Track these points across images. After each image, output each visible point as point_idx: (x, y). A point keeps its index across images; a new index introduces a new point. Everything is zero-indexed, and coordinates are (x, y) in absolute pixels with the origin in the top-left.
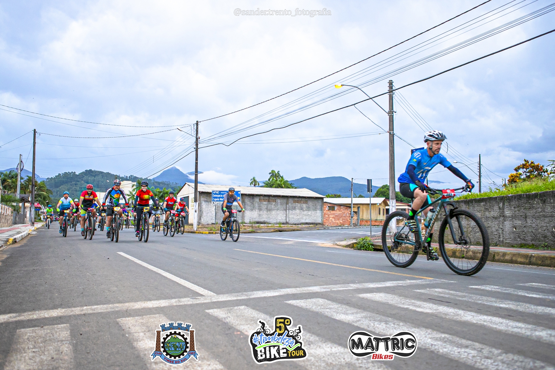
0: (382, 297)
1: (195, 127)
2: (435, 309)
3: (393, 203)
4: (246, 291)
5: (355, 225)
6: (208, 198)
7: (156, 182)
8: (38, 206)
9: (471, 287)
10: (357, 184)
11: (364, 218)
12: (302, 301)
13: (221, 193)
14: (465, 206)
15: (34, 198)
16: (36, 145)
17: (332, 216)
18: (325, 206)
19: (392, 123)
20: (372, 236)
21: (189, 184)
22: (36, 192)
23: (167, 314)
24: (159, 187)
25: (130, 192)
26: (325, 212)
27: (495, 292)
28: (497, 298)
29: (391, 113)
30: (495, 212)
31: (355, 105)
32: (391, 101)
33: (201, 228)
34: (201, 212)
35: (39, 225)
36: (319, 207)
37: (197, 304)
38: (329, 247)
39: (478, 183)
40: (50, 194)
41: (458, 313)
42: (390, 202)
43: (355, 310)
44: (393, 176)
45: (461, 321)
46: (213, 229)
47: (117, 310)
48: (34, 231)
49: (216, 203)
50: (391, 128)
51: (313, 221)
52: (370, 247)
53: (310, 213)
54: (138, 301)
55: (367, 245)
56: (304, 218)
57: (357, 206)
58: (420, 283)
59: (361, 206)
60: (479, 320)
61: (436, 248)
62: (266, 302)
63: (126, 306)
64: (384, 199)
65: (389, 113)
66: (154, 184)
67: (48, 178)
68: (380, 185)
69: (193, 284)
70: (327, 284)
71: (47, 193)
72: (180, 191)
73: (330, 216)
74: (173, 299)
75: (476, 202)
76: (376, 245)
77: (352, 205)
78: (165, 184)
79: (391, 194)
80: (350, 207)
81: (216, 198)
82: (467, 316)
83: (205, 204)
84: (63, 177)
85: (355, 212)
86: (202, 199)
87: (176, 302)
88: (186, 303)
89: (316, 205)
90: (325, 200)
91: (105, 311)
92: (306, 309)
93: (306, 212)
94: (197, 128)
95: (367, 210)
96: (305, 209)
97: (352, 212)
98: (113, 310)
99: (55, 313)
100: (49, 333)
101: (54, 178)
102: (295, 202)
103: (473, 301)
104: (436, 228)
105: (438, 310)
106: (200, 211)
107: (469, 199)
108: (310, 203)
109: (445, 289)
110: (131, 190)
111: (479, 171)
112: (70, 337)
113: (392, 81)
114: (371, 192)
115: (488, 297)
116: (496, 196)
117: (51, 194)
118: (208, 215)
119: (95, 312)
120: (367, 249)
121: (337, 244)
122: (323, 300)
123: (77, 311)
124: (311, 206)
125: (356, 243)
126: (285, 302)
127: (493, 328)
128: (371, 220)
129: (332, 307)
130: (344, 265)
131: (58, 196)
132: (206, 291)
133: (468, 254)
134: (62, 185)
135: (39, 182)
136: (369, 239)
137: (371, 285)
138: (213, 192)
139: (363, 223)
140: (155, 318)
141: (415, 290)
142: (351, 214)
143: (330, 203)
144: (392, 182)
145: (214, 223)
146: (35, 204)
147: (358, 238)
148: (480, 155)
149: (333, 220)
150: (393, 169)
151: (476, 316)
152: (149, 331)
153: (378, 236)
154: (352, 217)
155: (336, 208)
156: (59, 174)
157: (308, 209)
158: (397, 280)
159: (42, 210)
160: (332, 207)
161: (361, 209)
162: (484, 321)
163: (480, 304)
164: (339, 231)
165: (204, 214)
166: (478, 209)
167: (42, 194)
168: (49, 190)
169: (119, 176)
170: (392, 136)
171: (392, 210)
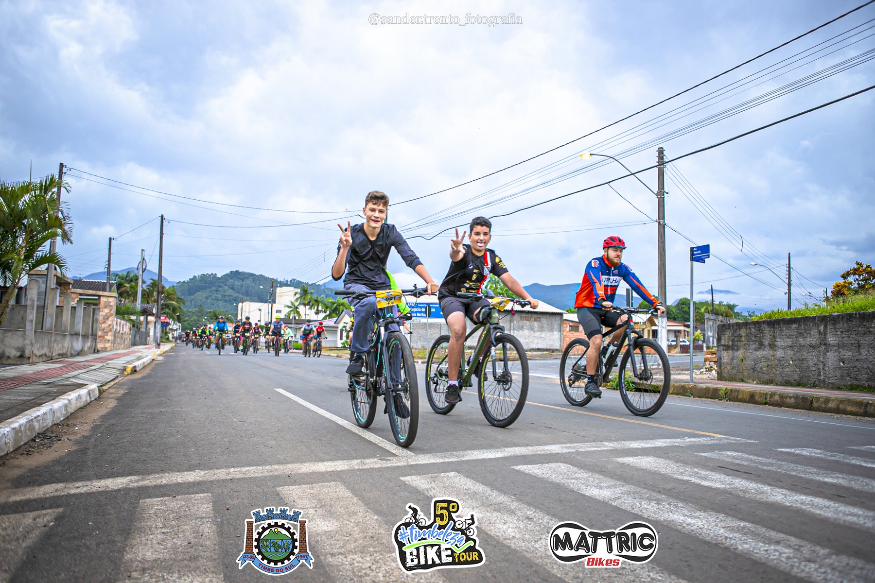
0: (650, 463)
2: (728, 482)
3: (662, 323)
4: (455, 449)
7: (327, 289)
8: (166, 321)
9: (780, 449)
12: (537, 466)
13: (419, 305)
14: (768, 329)
15: (159, 310)
16: (164, 236)
18: (565, 325)
19: (662, 208)
22: (162, 302)
23: (345, 482)
25: (292, 302)
26: (565, 333)
27: (817, 458)
28: (820, 468)
29: (661, 194)
30: (813, 338)
31: (610, 184)
32: (661, 177)
35: (166, 347)
36: (556, 326)
37: (388, 467)
39: (787, 294)
40: (182, 304)
41: (762, 490)
42: (658, 321)
43: (612, 482)
44: (663, 283)
45: (766, 502)
47: (276, 474)
48: (160, 355)
50: (661, 215)
51: (548, 347)
52: (629, 385)
53: (543, 335)
54: (305, 462)
55: (626, 383)
56: (536, 341)
58: (705, 442)
60: (795, 502)
61: (726, 389)
62: (485, 466)
63: (289, 469)
64: (649, 315)
65: (657, 195)
66: (325, 291)
67: (179, 282)
69: (381, 439)
70: (571, 442)
71: (177, 302)
74: (354, 460)
75: (784, 324)
76: (640, 384)
82: (776, 494)
84: (200, 280)
87: (358, 464)
88: (372, 467)
89: (552, 324)
90: (566, 316)
91: (260, 475)
92: (543, 478)
93: (537, 334)
96: (536, 330)
98: (271, 474)
99: (191, 477)
100: (184, 505)
101: (188, 282)
102: (522, 319)
103: (784, 472)
104: (725, 361)
105: (733, 484)
107: (774, 319)
108: (544, 320)
109: (741, 452)
110: (293, 299)
111: (787, 277)
112: (212, 512)
113: (662, 148)
114: (632, 306)
115: (805, 466)
116: (814, 314)
117: (184, 303)
119: (246, 476)
122: (565, 465)
123: (221, 474)
124: (545, 325)
126: (512, 467)
127: (816, 514)
129: (579, 476)
131: (193, 306)
132: (399, 448)
133: (772, 399)
134: (198, 291)
135: (167, 287)
136: (628, 374)
137: (635, 445)
140: (330, 487)
141: (698, 454)
143: (572, 322)
144: (662, 293)
146: (162, 318)
148: (789, 254)
150: (663, 274)
151: (789, 496)
152: (321, 507)
156: (195, 277)
157: (541, 329)
158: (671, 438)
159: (171, 327)
160: (574, 327)
162: (802, 504)
163: (795, 476)
166: (788, 334)
167: (171, 304)
168: (181, 299)
169: (276, 281)
170: (662, 227)
171: (661, 333)
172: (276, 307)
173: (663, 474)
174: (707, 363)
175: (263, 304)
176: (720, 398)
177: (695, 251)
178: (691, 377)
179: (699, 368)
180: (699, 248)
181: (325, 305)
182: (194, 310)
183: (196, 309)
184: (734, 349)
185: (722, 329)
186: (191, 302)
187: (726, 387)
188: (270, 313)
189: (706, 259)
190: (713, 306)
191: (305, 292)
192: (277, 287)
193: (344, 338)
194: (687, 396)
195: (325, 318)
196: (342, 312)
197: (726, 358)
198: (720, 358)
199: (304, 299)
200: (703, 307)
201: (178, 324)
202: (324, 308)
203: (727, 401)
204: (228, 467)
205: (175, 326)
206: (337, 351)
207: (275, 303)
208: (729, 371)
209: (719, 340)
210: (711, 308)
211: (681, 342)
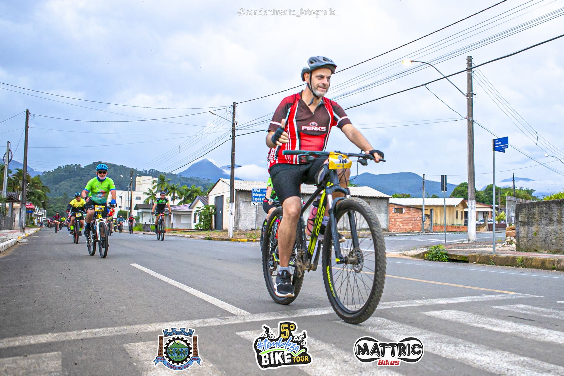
0: (453, 315)
1: (232, 110)
2: (515, 328)
3: (472, 204)
5: (427, 231)
6: (247, 197)
7: (183, 178)
8: (31, 207)
9: (560, 302)
10: (430, 181)
11: (438, 223)
13: (263, 191)
14: (556, 208)
15: (25, 197)
16: (29, 129)
17: (400, 220)
18: (390, 208)
19: (471, 107)
20: (446, 244)
21: (224, 180)
24: (186, 184)
25: (150, 190)
26: (390, 215)
29: (470, 95)
31: (427, 85)
32: (470, 81)
33: (238, 234)
34: (239, 214)
35: (31, 231)
36: (383, 209)
37: (226, 325)
38: (394, 258)
40: (47, 192)
41: (541, 332)
42: (469, 203)
44: (472, 171)
46: (253, 235)
47: (124, 333)
48: (25, 238)
49: (257, 204)
50: (470, 113)
52: (443, 257)
54: (152, 323)
55: (440, 255)
57: (429, 209)
58: (500, 298)
59: (435, 208)
61: (522, 258)
63: (136, 329)
64: (461, 199)
65: (467, 96)
66: (180, 180)
67: (45, 172)
68: (458, 183)
69: (223, 302)
71: (42, 190)
72: (213, 188)
73: (397, 220)
74: (196, 320)
76: (451, 255)
77: (424, 206)
78: (194, 180)
79: (469, 194)
80: (421, 210)
81: (257, 197)
82: (552, 335)
83: (243, 205)
84: (65, 171)
85: (428, 216)
86: (240, 199)
87: (200, 323)
88: (212, 325)
89: (380, 207)
90: (391, 200)
91: (109, 335)
94: (234, 111)
95: (442, 213)
97: (424, 215)
98: (119, 334)
99: (44, 338)
100: (34, 363)
101: (53, 172)
103: (560, 318)
104: (522, 235)
105: (518, 329)
106: (237, 213)
107: (561, 199)
109: (529, 305)
110: (151, 187)
112: (61, 367)
113: (471, 57)
114: (446, 190)
117: (49, 191)
118: (247, 218)
119: (96, 336)
120: (441, 260)
121: (405, 253)
125: (427, 252)
126: (335, 322)
128: (446, 226)
130: (410, 278)
131: (58, 194)
132: (239, 309)
133: (559, 265)
134: (63, 180)
135: (33, 177)
136: (442, 247)
137: (441, 301)
138: (253, 190)
139: (437, 229)
141: (493, 307)
142: (422, 218)
143: (397, 205)
144: (471, 179)
145: (255, 228)
146: (27, 204)
147: (429, 247)
149: (401, 225)
150: (472, 163)
151: (562, 336)
153: (454, 244)
154: (424, 222)
155: (404, 210)
156: (60, 167)
158: (472, 296)
159: (36, 213)
160: (399, 209)
161: (434, 212)
164: (407, 239)
165: (243, 217)
167: (37, 192)
168: (45, 187)
169: (136, 170)
170: (471, 123)
171: (471, 213)
172: (135, 194)
173: (462, 323)
174: (508, 237)
175: (123, 191)
176: (517, 266)
177: (497, 142)
178: (494, 248)
179: (501, 242)
180: (499, 140)
181: (180, 192)
182: (58, 198)
183: (61, 197)
184: (529, 225)
185: (520, 208)
186: (56, 190)
187: (522, 256)
188: (130, 200)
189: (506, 149)
190: (514, 191)
191: (162, 180)
192: (137, 176)
193: (198, 221)
194: (490, 264)
195: (180, 204)
196: (195, 199)
197: (522, 232)
198: (518, 233)
199: (161, 186)
200: (506, 192)
201: (43, 210)
202: (180, 195)
203: (523, 267)
204: (80, 329)
205: (40, 213)
206: (190, 233)
207: (135, 190)
208: (525, 244)
209: (517, 217)
210: (513, 193)
211: (488, 221)
